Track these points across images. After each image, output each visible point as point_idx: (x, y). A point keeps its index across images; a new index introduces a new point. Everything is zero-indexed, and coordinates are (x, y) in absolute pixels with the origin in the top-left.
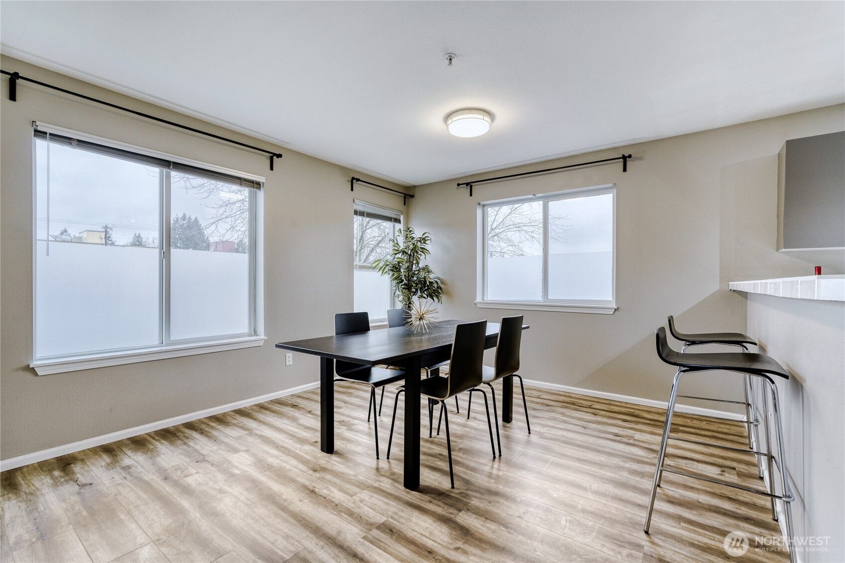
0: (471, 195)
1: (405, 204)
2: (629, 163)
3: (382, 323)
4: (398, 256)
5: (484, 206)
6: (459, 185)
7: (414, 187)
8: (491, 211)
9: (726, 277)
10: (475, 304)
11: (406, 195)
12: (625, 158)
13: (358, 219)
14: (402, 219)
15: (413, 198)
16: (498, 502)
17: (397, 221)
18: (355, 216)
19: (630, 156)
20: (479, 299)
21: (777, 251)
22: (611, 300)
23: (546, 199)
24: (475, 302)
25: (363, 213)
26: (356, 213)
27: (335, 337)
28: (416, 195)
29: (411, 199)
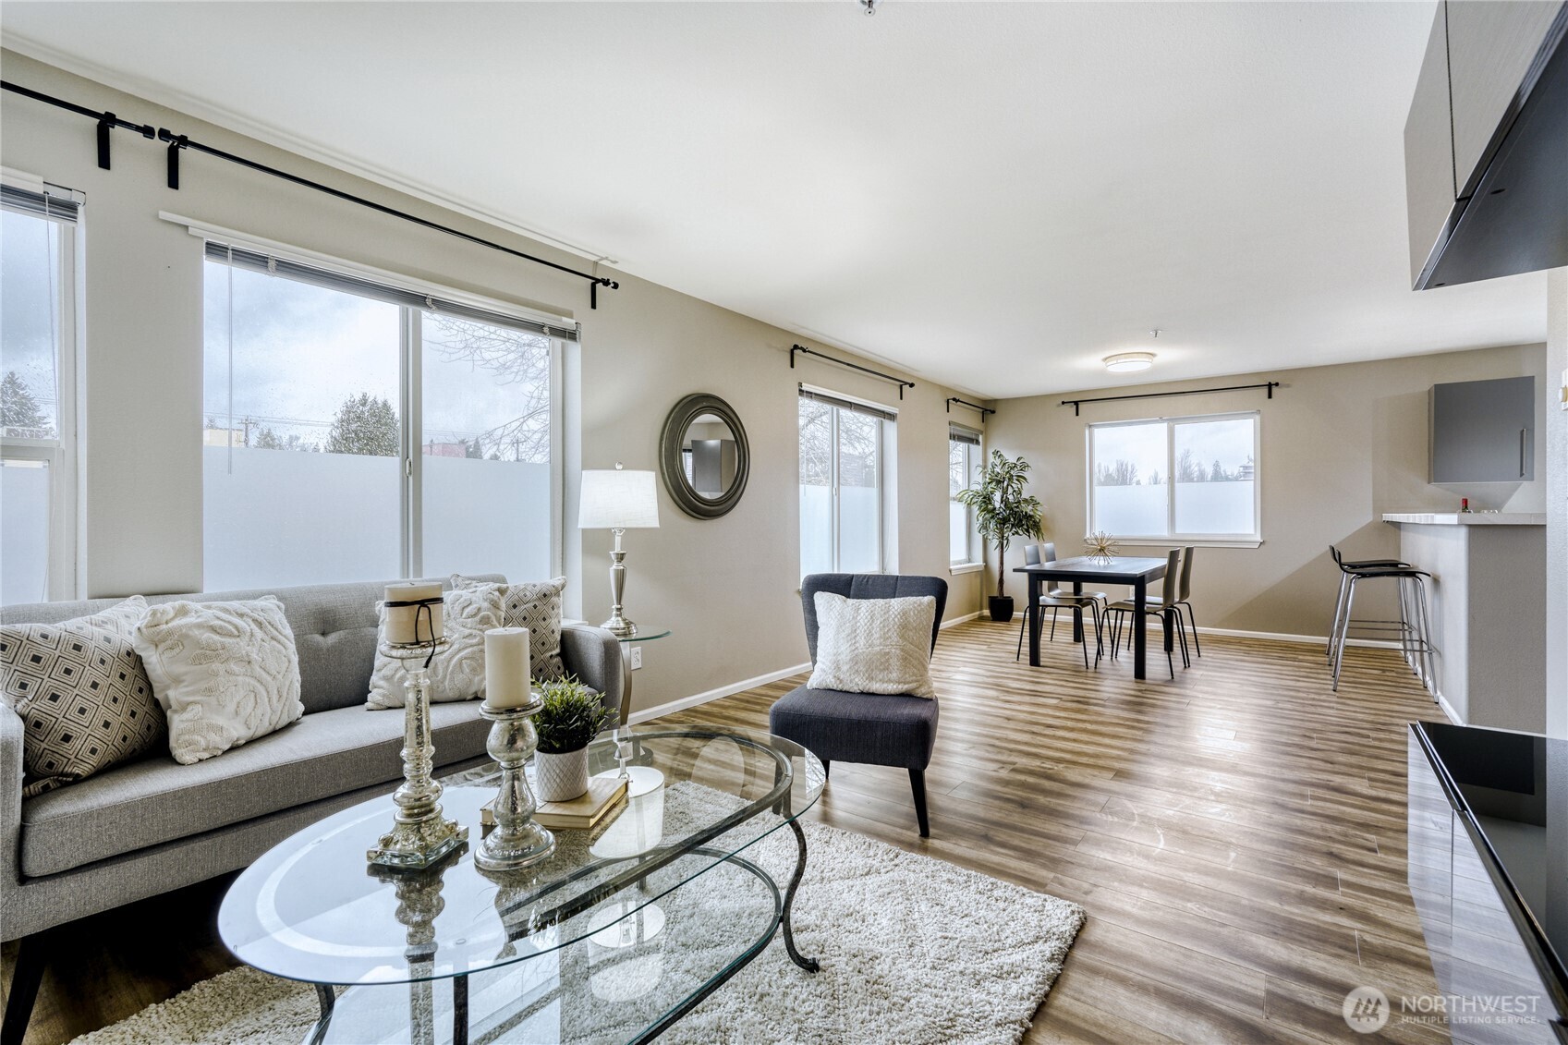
0: (1077, 414)
1: (984, 420)
2: (1275, 389)
5: (1093, 426)
6: (1063, 403)
7: (995, 401)
8: (1097, 431)
9: (1379, 508)
10: (1085, 540)
11: (983, 411)
12: (1270, 386)
14: (981, 439)
19: (1277, 384)
20: (1088, 534)
21: (1429, 483)
22: (1253, 533)
23: (1173, 420)
28: (996, 410)
29: (992, 414)
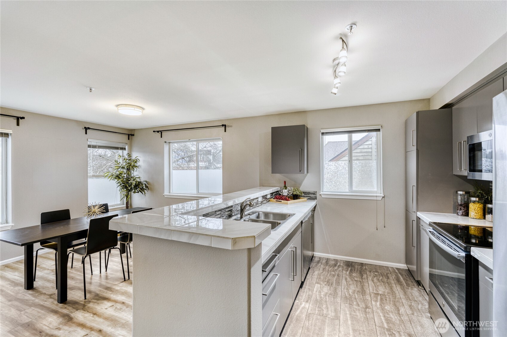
0: (161, 137)
1: (129, 139)
2: (227, 128)
3: (114, 207)
4: (119, 170)
5: (169, 143)
6: (154, 131)
7: (134, 130)
10: (164, 196)
11: (129, 135)
13: (90, 150)
14: (127, 148)
15: (134, 136)
16: (103, 303)
17: (123, 149)
18: (89, 149)
19: (227, 125)
20: (166, 193)
23: (197, 141)
24: (163, 194)
25: (96, 146)
26: (89, 146)
27: (40, 226)
28: (135, 134)
29: (133, 136)
